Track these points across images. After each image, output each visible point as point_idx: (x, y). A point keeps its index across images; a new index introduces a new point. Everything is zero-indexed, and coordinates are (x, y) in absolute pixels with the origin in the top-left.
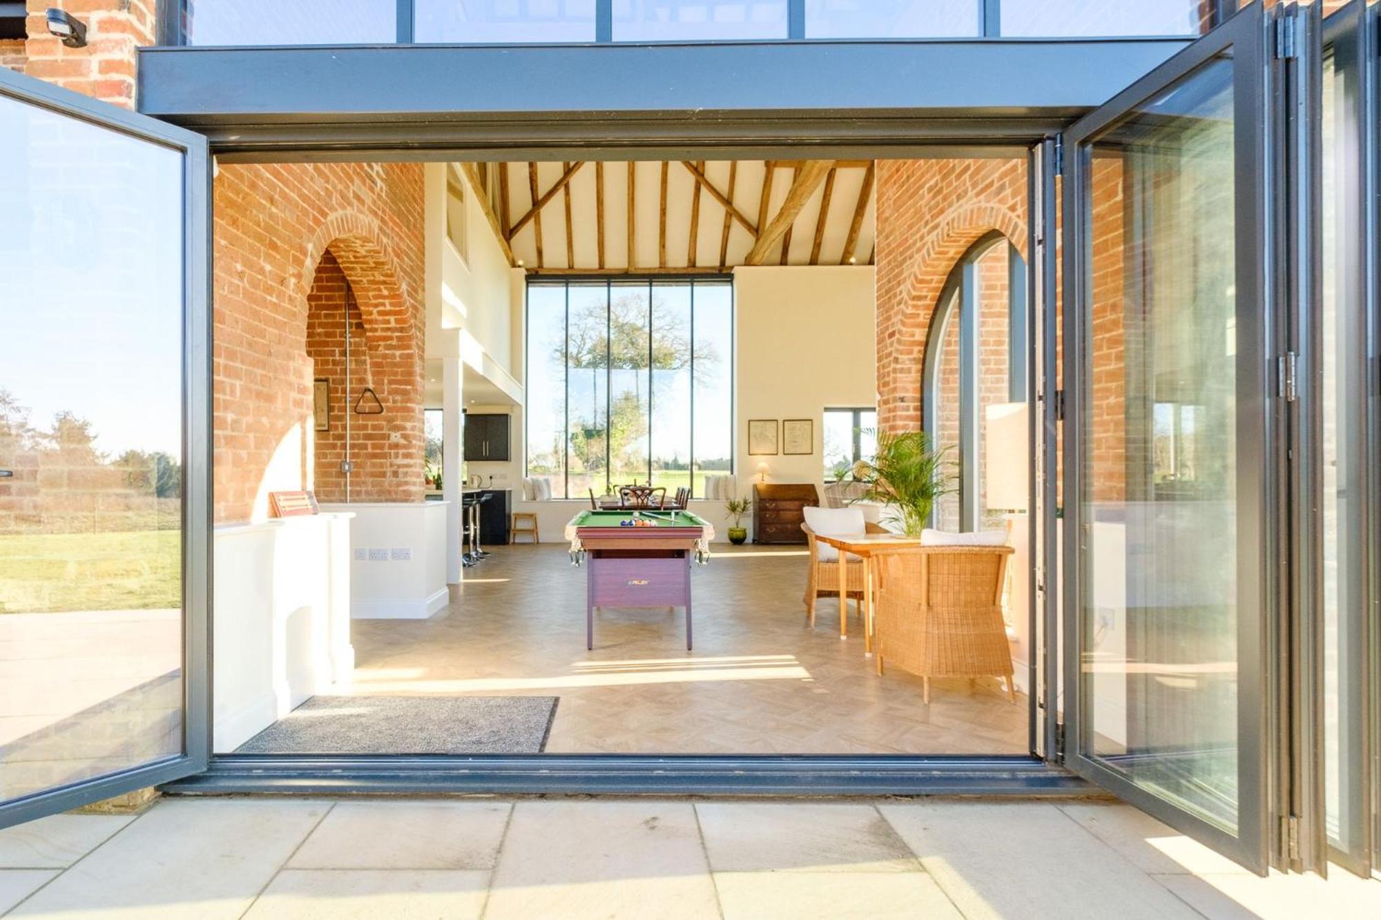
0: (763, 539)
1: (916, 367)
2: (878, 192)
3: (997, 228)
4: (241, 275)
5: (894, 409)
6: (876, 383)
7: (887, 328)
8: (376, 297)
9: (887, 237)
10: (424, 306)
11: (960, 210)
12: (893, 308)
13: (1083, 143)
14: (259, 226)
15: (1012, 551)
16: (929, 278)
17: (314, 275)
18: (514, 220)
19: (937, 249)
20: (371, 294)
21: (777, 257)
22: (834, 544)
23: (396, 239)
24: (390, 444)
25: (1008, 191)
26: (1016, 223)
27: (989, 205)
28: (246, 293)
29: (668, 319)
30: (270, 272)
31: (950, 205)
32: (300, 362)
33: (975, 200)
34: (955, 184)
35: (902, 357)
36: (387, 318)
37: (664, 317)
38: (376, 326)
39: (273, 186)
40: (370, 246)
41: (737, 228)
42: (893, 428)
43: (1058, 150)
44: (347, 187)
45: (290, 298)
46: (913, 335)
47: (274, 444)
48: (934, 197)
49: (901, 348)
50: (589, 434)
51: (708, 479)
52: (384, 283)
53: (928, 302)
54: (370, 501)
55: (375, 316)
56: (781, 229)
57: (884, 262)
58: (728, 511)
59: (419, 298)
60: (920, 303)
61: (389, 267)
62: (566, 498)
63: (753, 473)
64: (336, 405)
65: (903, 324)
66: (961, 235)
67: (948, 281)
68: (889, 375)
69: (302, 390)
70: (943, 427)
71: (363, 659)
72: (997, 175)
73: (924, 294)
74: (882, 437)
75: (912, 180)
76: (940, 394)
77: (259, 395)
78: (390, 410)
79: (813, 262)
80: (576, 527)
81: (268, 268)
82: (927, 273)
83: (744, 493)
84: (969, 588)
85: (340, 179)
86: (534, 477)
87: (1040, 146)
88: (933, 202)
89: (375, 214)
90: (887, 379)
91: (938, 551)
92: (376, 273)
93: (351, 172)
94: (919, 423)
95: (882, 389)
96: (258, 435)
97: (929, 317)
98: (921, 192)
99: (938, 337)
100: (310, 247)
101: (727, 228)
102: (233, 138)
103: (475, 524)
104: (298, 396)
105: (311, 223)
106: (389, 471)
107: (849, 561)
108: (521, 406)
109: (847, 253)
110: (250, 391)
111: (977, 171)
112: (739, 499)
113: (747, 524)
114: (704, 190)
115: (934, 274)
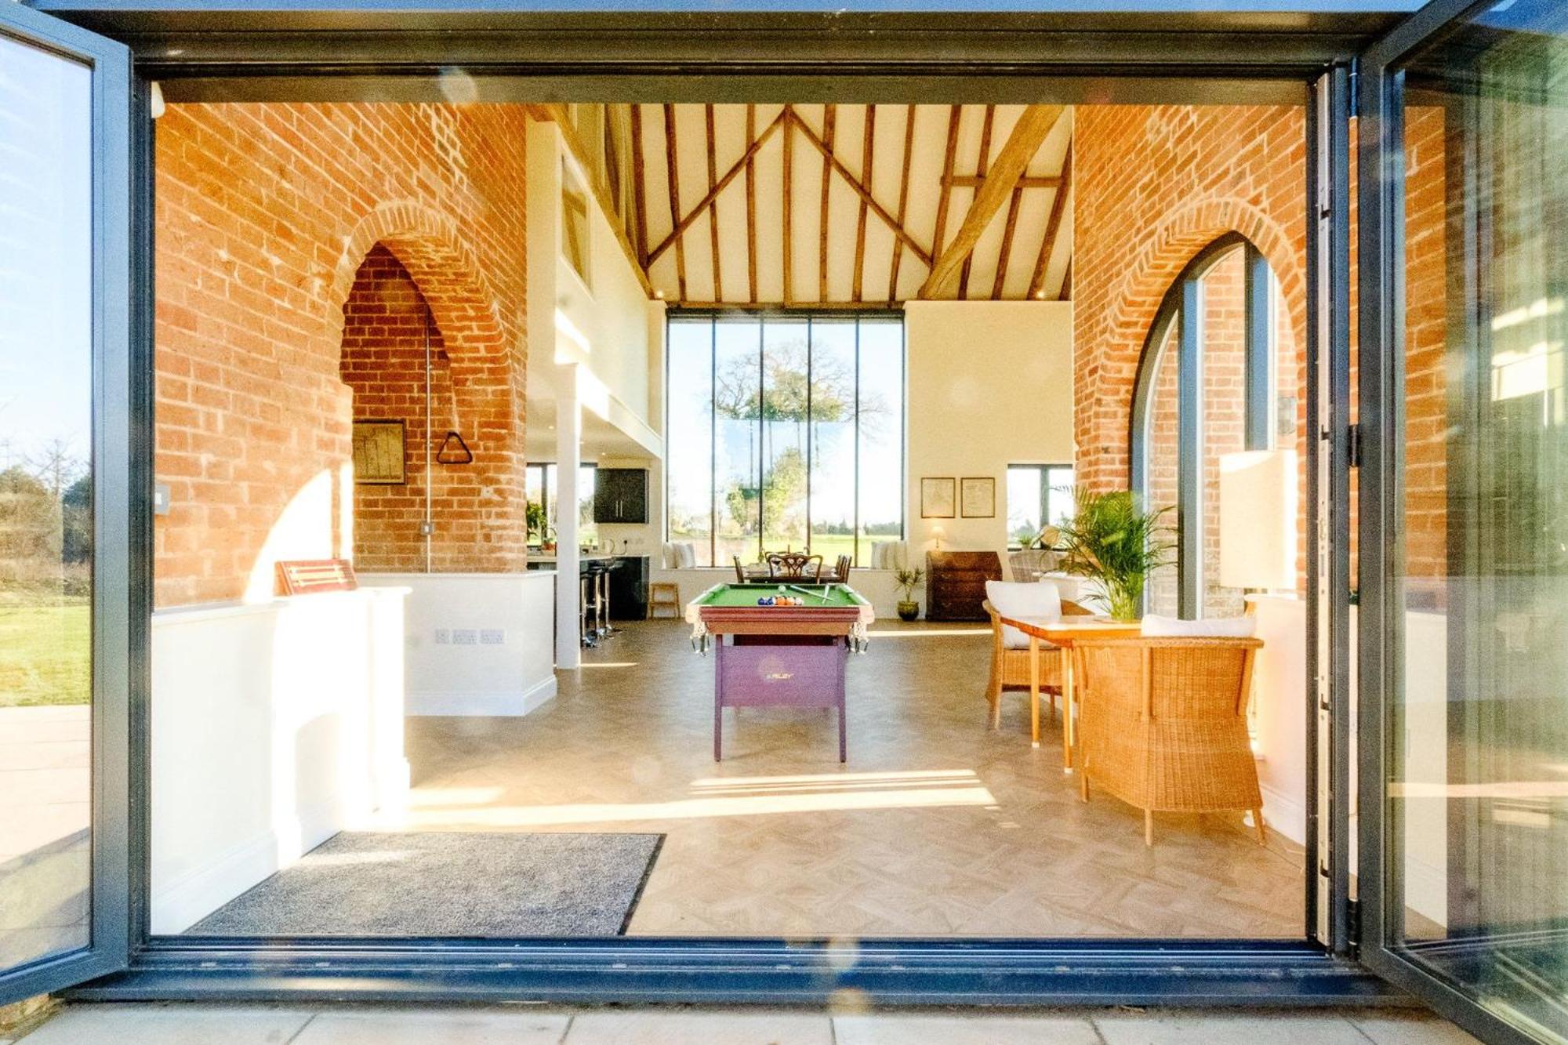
0: (938, 614)
1: (1123, 411)
2: (1076, 197)
3: (1234, 228)
4: (228, 266)
5: (1096, 462)
6: (1073, 430)
7: (1087, 363)
8: (460, 319)
9: (1088, 252)
10: (525, 332)
11: (1185, 210)
12: (1094, 338)
13: (1391, 69)
14: (260, 203)
15: (1261, 645)
16: (1139, 299)
17: (353, 278)
18: (652, 244)
19: (1152, 262)
20: (454, 314)
21: (955, 289)
22: (1023, 628)
23: (484, 246)
24: (480, 502)
25: (1249, 179)
26: (1260, 219)
27: (1222, 200)
28: (235, 290)
29: (834, 368)
30: (279, 267)
31: (1170, 205)
32: (330, 390)
33: (1203, 195)
34: (1175, 178)
35: (1106, 399)
36: (475, 345)
37: (830, 364)
38: (462, 355)
39: (284, 154)
40: (445, 251)
41: (909, 258)
42: (1095, 485)
43: (1354, 81)
44: (408, 171)
45: (314, 306)
46: (1120, 371)
47: (284, 496)
48: (1149, 196)
49: (1106, 386)
50: (746, 494)
51: (874, 545)
52: (468, 300)
53: (1138, 330)
54: (456, 571)
55: (460, 342)
56: (961, 255)
57: (1084, 283)
58: (898, 583)
59: (519, 321)
60: (1129, 331)
61: (473, 279)
62: (713, 566)
63: (926, 538)
64: (414, 452)
65: (1108, 357)
66: (1182, 243)
67: (1164, 304)
68: (1089, 421)
69: (334, 427)
70: (1155, 485)
71: (421, 777)
72: (1234, 160)
73: (1134, 319)
74: (1081, 496)
75: (1119, 179)
76: (1152, 443)
77: (257, 430)
78: (480, 458)
79: (996, 296)
80: (699, 606)
81: (276, 261)
82: (1138, 293)
83: (916, 561)
84: (1204, 693)
85: (397, 159)
86: (676, 542)
87: (1326, 76)
88: (1147, 204)
89: (452, 211)
90: (1087, 425)
91: (1166, 643)
92: (458, 288)
93: (414, 153)
94: (1126, 479)
95: (1080, 438)
96: (255, 484)
97: (1140, 348)
98: (1132, 192)
99: (1150, 374)
100: (347, 241)
101: (897, 256)
102: (173, 53)
103: (603, 595)
104: (327, 435)
105: (349, 210)
106: (480, 534)
107: (1042, 649)
108: (660, 460)
109: (1035, 286)
110: (243, 424)
111: (1207, 158)
112: (909, 569)
113: (920, 597)
114: (870, 210)
115: (1147, 294)
